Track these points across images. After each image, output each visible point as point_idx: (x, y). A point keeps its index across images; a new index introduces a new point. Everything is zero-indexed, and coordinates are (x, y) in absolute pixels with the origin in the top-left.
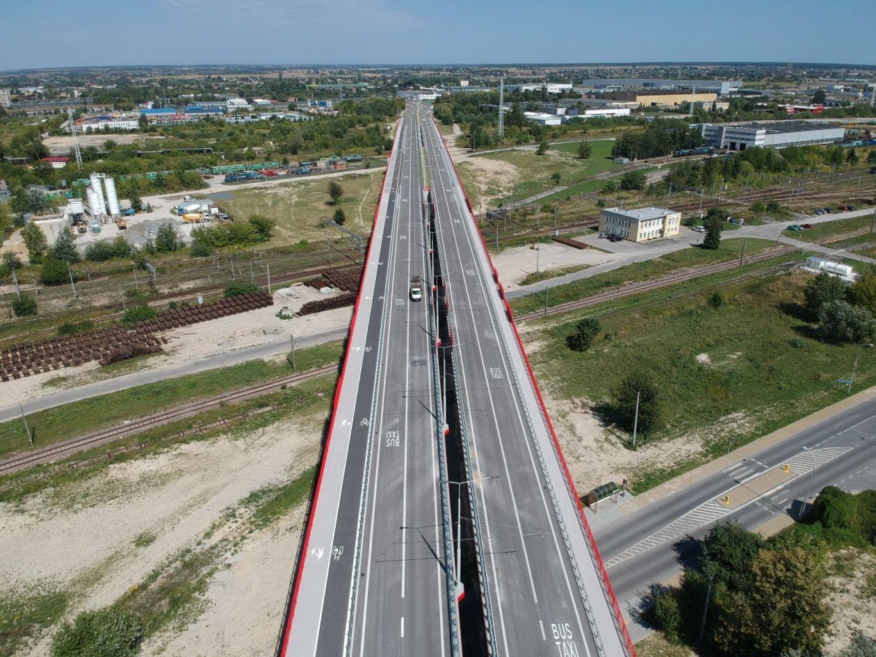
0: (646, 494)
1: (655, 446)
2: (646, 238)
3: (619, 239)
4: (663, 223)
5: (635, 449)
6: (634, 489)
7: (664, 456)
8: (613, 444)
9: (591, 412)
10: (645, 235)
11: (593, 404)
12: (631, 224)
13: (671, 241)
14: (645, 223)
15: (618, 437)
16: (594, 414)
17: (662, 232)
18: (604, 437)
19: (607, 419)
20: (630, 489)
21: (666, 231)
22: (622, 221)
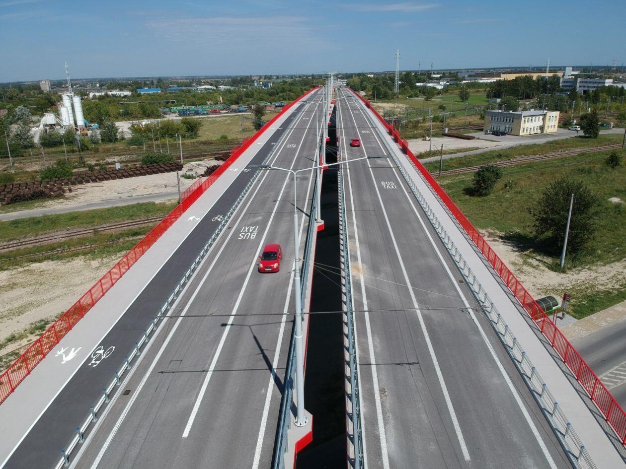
0: (593, 317)
1: (589, 269)
2: (528, 133)
3: (503, 134)
4: (544, 120)
5: (564, 272)
6: (575, 311)
7: (603, 278)
8: (534, 267)
9: (500, 240)
10: (527, 130)
11: (502, 234)
12: (515, 120)
13: (551, 135)
14: (527, 118)
15: (539, 260)
16: (504, 242)
17: (542, 128)
18: (521, 260)
19: (522, 245)
20: (570, 311)
21: (546, 128)
22: (505, 118)
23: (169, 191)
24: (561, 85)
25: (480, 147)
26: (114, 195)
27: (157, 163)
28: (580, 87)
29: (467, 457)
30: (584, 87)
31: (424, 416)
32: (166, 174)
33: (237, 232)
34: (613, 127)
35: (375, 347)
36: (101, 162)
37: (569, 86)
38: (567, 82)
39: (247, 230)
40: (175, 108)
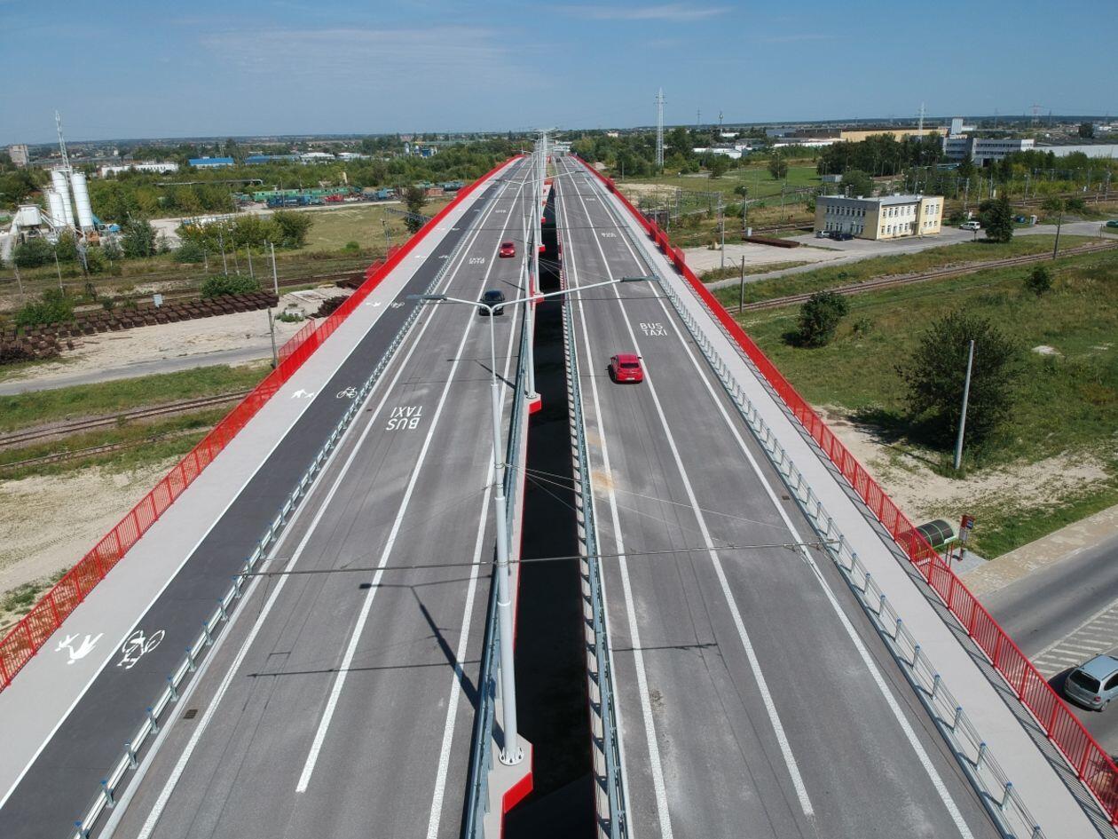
0: (1014, 555)
1: (1004, 471)
2: (891, 235)
3: (848, 237)
4: (917, 211)
5: (961, 477)
6: (981, 545)
7: (1029, 487)
8: (910, 470)
9: (850, 423)
10: (889, 230)
11: (853, 412)
12: (868, 213)
13: (930, 238)
14: (888, 209)
15: (917, 457)
16: (856, 427)
17: (914, 226)
18: (887, 458)
19: (886, 432)
20: (974, 546)
21: (921, 226)
22: (851, 210)
23: (254, 345)
24: (944, 150)
25: (808, 260)
26: (153, 354)
27: (230, 294)
28: (978, 153)
29: (808, 808)
30: (985, 153)
31: (729, 738)
32: (248, 313)
33: (384, 417)
34: (1037, 223)
35: (639, 617)
36: (127, 293)
37: (959, 152)
38: (954, 145)
39: (401, 413)
40: (260, 193)
